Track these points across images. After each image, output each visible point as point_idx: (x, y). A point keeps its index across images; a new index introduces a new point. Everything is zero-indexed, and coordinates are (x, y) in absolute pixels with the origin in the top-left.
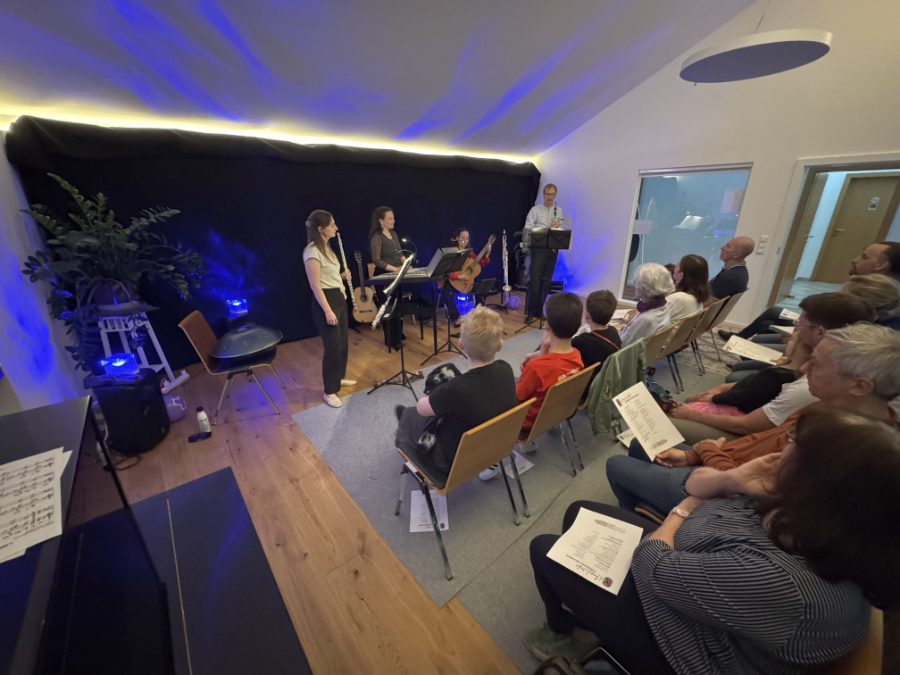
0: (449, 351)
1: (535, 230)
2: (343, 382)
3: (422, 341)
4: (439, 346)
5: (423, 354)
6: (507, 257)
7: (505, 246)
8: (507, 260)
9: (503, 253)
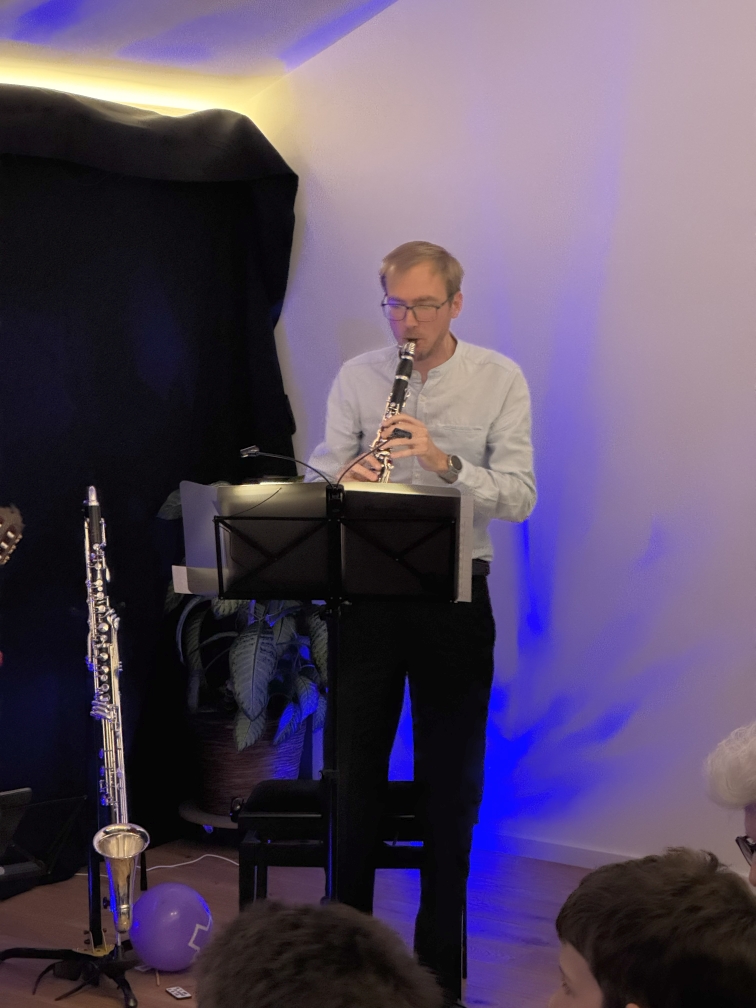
6: (114, 648)
7: (99, 583)
8: (115, 663)
9: (92, 622)
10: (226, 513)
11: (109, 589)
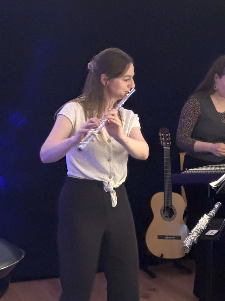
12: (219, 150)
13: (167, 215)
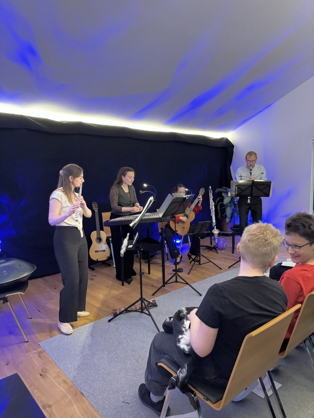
0: (176, 281)
1: (241, 182)
2: (79, 313)
3: (149, 276)
4: (166, 280)
5: (152, 286)
6: (214, 207)
7: (211, 198)
8: (214, 209)
9: (211, 204)
10: (237, 185)
11: (213, 199)
12: (134, 210)
13: (98, 241)
